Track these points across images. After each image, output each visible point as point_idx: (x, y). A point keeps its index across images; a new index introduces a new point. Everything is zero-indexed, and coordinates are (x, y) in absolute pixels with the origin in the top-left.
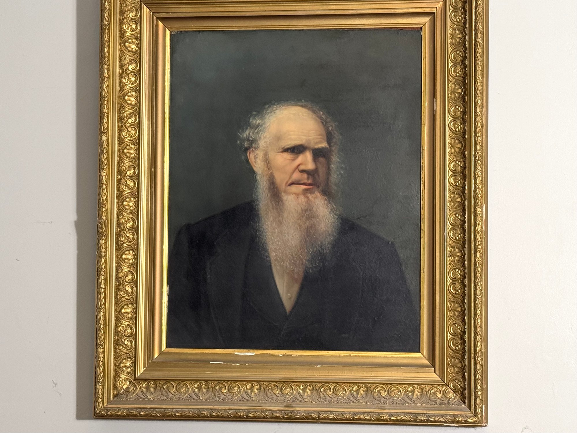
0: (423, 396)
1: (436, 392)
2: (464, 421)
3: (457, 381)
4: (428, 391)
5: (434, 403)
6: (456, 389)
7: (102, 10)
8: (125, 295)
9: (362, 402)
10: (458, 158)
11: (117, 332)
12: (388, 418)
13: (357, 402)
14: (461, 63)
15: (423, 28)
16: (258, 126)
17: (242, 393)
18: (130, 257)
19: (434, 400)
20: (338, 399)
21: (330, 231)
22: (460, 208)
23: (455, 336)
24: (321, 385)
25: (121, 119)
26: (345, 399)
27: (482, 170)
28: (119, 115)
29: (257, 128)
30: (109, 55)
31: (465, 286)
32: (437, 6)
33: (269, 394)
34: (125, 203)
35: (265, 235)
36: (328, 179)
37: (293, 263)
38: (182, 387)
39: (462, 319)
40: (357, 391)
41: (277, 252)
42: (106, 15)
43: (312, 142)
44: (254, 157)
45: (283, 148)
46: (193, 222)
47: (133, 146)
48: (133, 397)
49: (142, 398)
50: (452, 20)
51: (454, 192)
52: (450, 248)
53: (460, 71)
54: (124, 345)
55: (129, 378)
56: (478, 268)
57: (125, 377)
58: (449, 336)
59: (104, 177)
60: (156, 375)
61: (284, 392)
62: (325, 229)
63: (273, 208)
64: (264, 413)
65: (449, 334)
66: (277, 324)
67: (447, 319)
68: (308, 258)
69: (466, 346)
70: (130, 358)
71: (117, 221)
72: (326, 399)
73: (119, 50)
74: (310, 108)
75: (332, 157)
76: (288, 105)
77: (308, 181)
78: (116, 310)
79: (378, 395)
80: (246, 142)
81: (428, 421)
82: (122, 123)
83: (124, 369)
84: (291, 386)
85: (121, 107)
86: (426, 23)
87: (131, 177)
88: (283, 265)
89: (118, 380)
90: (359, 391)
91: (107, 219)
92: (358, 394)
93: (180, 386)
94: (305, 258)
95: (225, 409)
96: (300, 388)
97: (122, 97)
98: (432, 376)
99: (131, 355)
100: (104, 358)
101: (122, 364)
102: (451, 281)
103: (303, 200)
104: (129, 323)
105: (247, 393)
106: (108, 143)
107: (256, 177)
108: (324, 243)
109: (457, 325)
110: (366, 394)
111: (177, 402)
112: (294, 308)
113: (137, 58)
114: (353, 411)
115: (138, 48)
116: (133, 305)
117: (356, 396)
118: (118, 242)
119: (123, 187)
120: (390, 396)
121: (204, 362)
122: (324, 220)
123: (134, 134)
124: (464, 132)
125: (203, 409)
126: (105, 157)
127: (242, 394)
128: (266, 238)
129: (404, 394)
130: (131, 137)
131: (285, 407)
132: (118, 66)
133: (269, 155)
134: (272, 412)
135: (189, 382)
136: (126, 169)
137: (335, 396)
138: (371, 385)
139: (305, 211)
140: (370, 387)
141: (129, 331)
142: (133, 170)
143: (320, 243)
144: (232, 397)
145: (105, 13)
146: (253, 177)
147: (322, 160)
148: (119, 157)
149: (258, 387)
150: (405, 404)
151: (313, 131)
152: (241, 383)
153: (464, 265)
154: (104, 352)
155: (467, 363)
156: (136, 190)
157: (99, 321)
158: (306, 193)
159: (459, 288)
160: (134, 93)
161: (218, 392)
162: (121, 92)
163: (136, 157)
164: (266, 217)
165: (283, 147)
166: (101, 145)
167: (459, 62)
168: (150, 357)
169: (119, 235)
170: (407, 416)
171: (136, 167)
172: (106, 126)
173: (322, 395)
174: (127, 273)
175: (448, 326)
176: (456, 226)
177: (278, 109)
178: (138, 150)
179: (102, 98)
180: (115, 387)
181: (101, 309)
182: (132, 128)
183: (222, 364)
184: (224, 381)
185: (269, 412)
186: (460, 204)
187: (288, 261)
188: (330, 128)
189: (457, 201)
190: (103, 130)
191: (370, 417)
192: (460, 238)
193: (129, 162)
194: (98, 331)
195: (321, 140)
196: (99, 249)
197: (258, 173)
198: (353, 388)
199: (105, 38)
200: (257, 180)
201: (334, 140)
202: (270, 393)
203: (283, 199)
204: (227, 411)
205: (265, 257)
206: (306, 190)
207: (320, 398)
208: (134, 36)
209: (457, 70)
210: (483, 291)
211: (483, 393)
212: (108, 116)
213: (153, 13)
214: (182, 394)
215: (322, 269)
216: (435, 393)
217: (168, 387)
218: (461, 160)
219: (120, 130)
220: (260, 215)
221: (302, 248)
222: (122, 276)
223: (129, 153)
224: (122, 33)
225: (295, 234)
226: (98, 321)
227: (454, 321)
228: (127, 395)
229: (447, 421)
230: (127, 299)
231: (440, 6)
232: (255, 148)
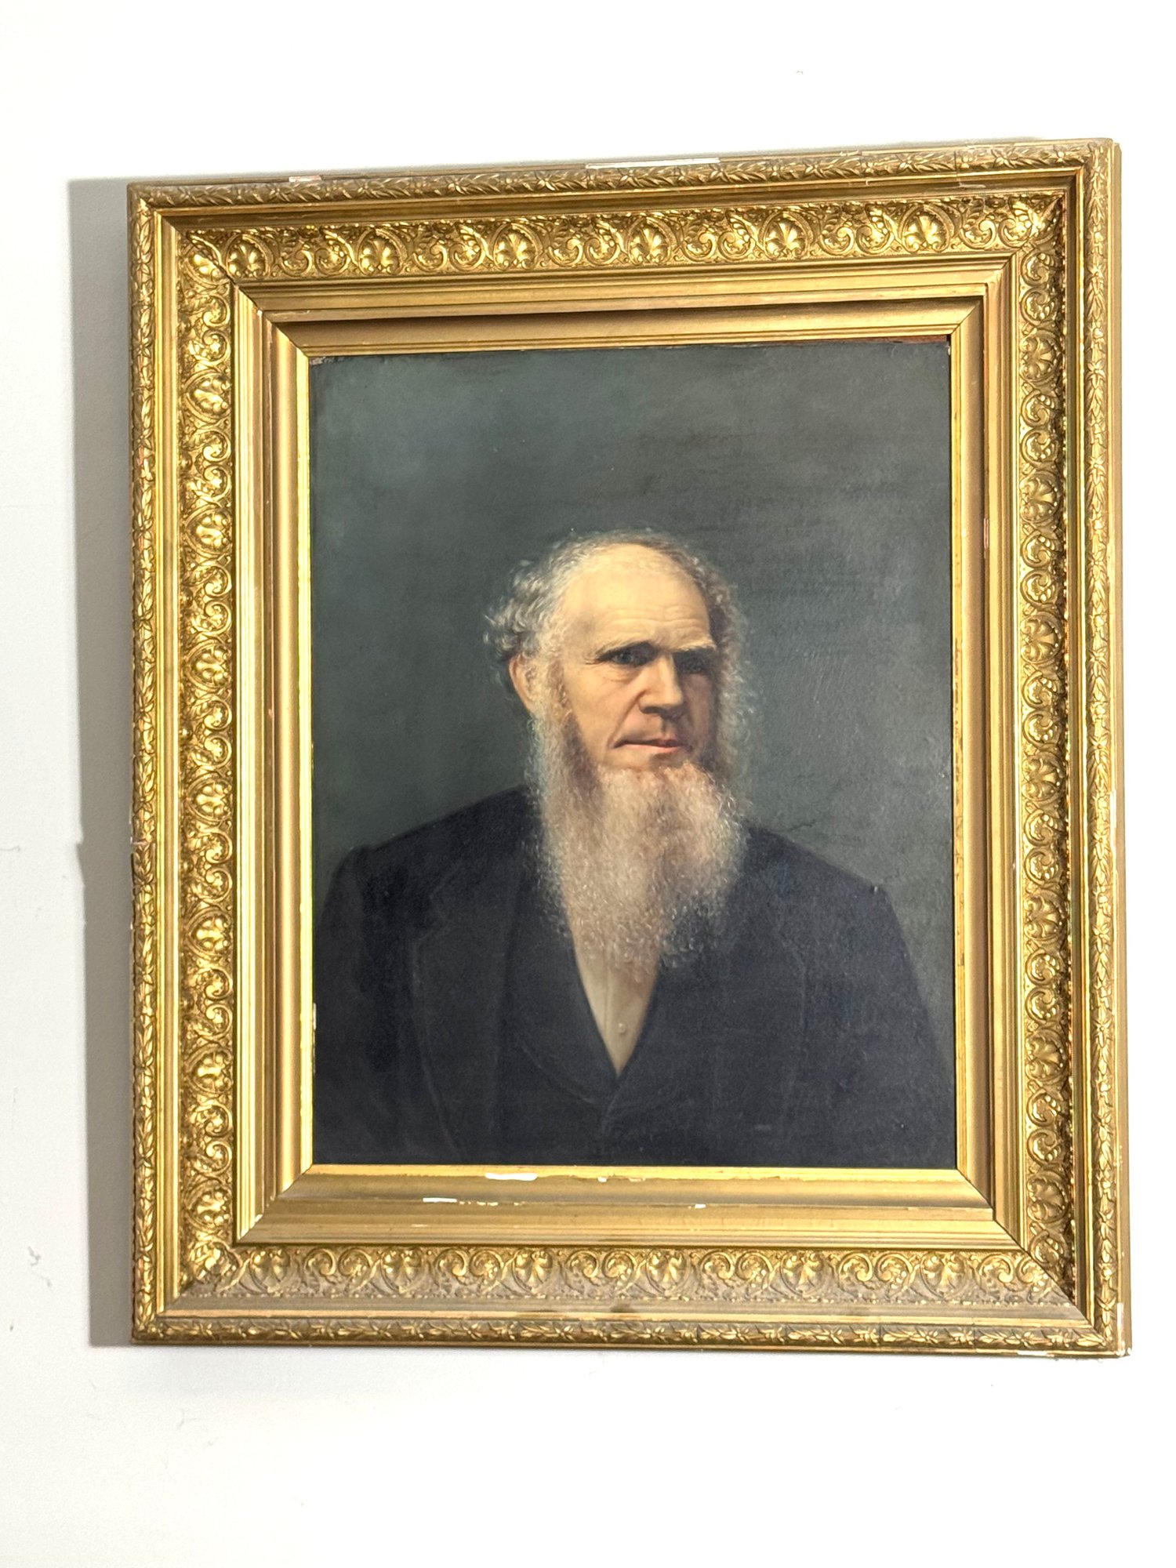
0: (963, 1281)
1: (998, 1268)
2: (1069, 1343)
3: (1051, 1242)
4: (978, 1268)
5: (992, 1299)
6: (1048, 1262)
7: (134, 307)
8: (206, 1033)
9: (810, 1298)
10: (1045, 672)
11: (188, 1126)
12: (874, 1337)
13: (795, 1297)
14: (1052, 425)
15: (953, 337)
16: (535, 596)
17: (504, 1276)
18: (216, 934)
19: (993, 1290)
20: (747, 1289)
21: (722, 862)
22: (1055, 797)
23: (1044, 1126)
24: (705, 1256)
25: (186, 585)
26: (766, 1289)
27: (1107, 701)
28: (182, 576)
29: (533, 600)
30: (152, 421)
31: (1067, 999)
32: (987, 281)
33: (572, 1278)
34: (201, 799)
35: (557, 875)
36: (714, 730)
37: (629, 945)
38: (353, 1263)
39: (1062, 1083)
40: (797, 1270)
41: (588, 918)
42: (145, 319)
43: (673, 634)
44: (527, 674)
45: (598, 652)
46: (374, 843)
47: (218, 654)
48: (229, 1289)
49: (252, 1292)
50: (1026, 316)
51: (1035, 757)
52: (1031, 902)
53: (1049, 447)
54: (204, 1158)
55: (220, 1241)
56: (1100, 953)
57: (210, 1238)
58: (1027, 1127)
59: (146, 734)
60: (288, 1232)
61: (610, 1274)
62: (709, 857)
63: (576, 806)
64: (560, 1327)
65: (1029, 1123)
66: (590, 1101)
67: (1023, 1083)
68: (667, 932)
69: (1071, 1153)
70: (221, 1190)
71: (182, 844)
72: (717, 1289)
73: (179, 409)
74: (665, 548)
75: (724, 672)
76: (610, 542)
77: (664, 735)
78: (182, 1070)
79: (848, 1279)
80: (506, 636)
81: (978, 1344)
82: (190, 594)
83: (207, 1218)
84: (629, 1258)
85: (186, 555)
86: (959, 325)
87: (214, 731)
88: (604, 951)
89: (193, 1247)
90: (800, 1269)
91: (155, 840)
92: (798, 1276)
93: (348, 1260)
94: (661, 931)
95: (461, 1319)
96: (650, 1261)
97: (190, 529)
98: (986, 1228)
99: (224, 1182)
100: (154, 1191)
101: (203, 1205)
102: (1033, 986)
103: (653, 784)
104: (216, 1103)
105: (517, 1278)
106: (155, 647)
107: (531, 728)
108: (708, 892)
109: (1048, 1099)
110: (819, 1277)
111: (338, 1302)
112: (633, 1057)
113: (225, 427)
114: (785, 1320)
115: (228, 402)
116: (225, 1056)
117: (792, 1280)
118: (186, 896)
119: (196, 757)
120: (880, 1280)
121: (407, 1200)
122: (708, 834)
123: (220, 622)
124: (1061, 604)
125: (407, 1318)
126: (148, 681)
127: (505, 1280)
128: (561, 881)
129: (917, 1275)
130: (214, 629)
131: (615, 1311)
132: (176, 451)
133: (566, 670)
134: (580, 1324)
135: (370, 1250)
136: (202, 711)
137: (739, 1282)
138: (833, 1255)
139: (658, 812)
140: (829, 1259)
141: (218, 1121)
142: (221, 715)
143: (697, 893)
144: (479, 1286)
145: (141, 315)
146: (524, 725)
147: (699, 680)
148: (185, 681)
149: (544, 1261)
150: (919, 1302)
151: (676, 608)
152: (502, 1250)
153: (1064, 946)
154: (154, 1176)
155: (1074, 1194)
156: (229, 764)
157: (141, 1100)
158: (661, 764)
159: (1053, 1003)
160: (218, 519)
161: (444, 1275)
162: (185, 516)
163: (226, 679)
164: (558, 828)
165: (599, 649)
166: (136, 652)
167: (1046, 424)
168: (271, 1188)
169: (186, 879)
170: (923, 1331)
171: (228, 707)
172: (148, 603)
173: (706, 1281)
174: (210, 976)
175: (1026, 1100)
176: (1044, 845)
177: (585, 551)
178: (232, 663)
179: (136, 532)
180: (185, 1265)
181: (144, 1068)
182: (216, 607)
183: (453, 1203)
184: (459, 1246)
185: (572, 1326)
186: (1052, 789)
187: (618, 939)
188: (719, 599)
189: (1043, 782)
190: (140, 613)
191: (829, 1336)
192: (1054, 877)
193: (209, 693)
194: (137, 1122)
195: (696, 629)
196: (136, 916)
197: (538, 716)
198: (785, 1262)
199: (142, 380)
200: (534, 735)
201: (730, 629)
202: (577, 1275)
203: (602, 781)
204: (466, 1324)
205: (558, 931)
206: (659, 757)
207: (704, 1287)
208: (217, 372)
209: (1040, 444)
210: (1115, 1012)
211: (1117, 1271)
212: (153, 579)
213: (264, 312)
214: (354, 1281)
215: (704, 958)
216: (994, 1273)
217: (317, 1264)
218: (1055, 676)
219: (186, 611)
220: (544, 824)
221: (652, 906)
222: (197, 984)
223: (209, 670)
224: (186, 365)
225: (634, 872)
226: (137, 1099)
227: (1040, 1088)
228: (216, 1285)
229: (1026, 1344)
230: (211, 1042)
231: (996, 282)
232: (528, 653)
